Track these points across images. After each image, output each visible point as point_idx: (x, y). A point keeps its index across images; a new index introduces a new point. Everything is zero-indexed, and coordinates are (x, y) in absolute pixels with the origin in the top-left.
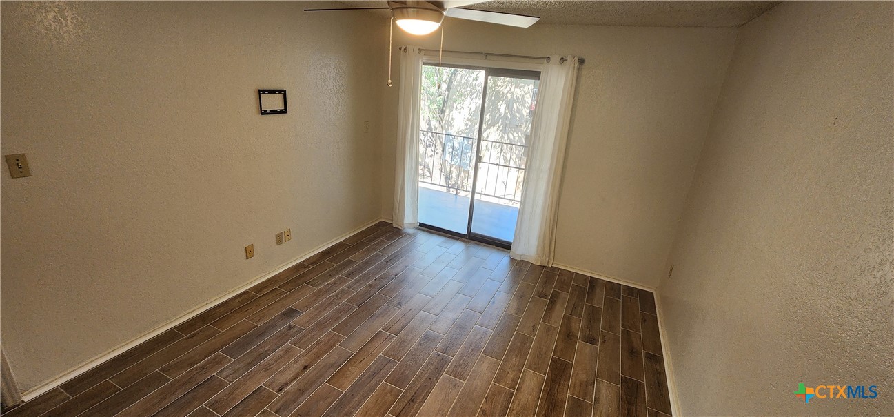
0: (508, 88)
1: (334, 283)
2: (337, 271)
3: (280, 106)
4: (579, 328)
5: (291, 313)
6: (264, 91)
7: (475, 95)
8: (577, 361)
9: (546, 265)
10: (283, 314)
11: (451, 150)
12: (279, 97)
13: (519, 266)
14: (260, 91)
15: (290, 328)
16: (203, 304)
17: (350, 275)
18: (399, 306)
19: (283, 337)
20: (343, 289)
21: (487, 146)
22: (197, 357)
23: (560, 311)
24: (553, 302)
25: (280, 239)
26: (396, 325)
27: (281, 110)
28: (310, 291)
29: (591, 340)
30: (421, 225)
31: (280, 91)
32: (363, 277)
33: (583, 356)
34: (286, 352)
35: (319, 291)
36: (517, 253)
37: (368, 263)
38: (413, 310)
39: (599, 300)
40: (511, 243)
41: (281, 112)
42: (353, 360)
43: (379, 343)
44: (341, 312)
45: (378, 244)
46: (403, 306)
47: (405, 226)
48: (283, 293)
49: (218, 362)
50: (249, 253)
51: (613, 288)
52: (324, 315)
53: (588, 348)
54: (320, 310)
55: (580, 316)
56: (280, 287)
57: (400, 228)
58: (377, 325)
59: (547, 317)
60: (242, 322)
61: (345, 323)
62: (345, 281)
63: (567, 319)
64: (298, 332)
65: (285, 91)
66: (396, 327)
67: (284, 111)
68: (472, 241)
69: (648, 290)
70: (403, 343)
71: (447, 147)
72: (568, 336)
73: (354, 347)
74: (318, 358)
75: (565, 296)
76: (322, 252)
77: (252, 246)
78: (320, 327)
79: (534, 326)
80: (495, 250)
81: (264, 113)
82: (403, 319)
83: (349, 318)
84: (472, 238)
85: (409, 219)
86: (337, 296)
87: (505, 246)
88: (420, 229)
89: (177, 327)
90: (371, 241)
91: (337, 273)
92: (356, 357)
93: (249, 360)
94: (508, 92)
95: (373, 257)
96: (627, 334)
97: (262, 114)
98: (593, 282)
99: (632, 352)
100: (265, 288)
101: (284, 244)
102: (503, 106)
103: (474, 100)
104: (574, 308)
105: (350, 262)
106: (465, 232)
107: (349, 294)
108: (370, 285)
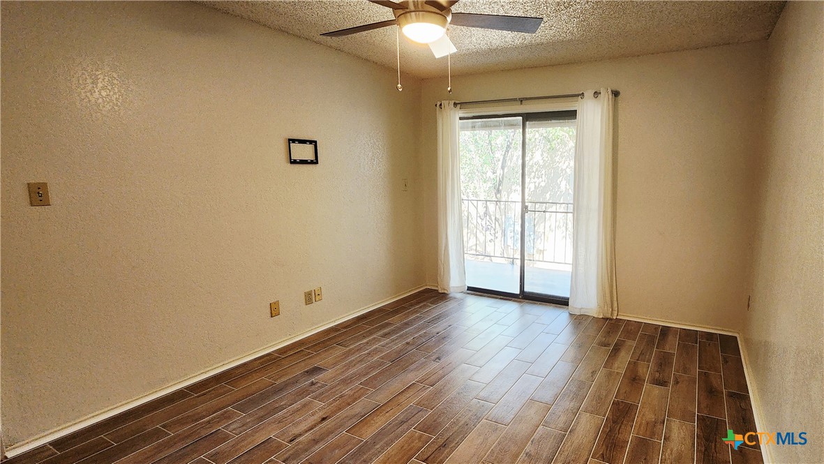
0: (567, 164)
1: (367, 343)
2: (371, 333)
3: (311, 157)
4: (647, 370)
5: (316, 370)
6: (294, 141)
7: (533, 174)
8: (643, 403)
9: (609, 316)
10: (307, 372)
11: (512, 234)
12: (310, 147)
13: (579, 320)
14: (289, 140)
15: (313, 384)
16: (219, 365)
17: (385, 335)
18: (437, 360)
19: (303, 393)
20: (376, 348)
21: (550, 227)
22: (204, 413)
23: (624, 358)
24: (617, 350)
25: (309, 298)
26: (433, 377)
27: (312, 161)
28: (340, 351)
29: (662, 383)
30: (470, 289)
31: (311, 142)
32: (401, 336)
33: (650, 399)
34: (304, 406)
35: (350, 350)
36: (575, 306)
37: (407, 324)
38: (453, 363)
39: (672, 346)
40: (568, 299)
41: (312, 162)
42: (378, 410)
43: (412, 393)
44: (372, 367)
45: (421, 307)
46: (442, 360)
47: (452, 290)
48: (309, 354)
49: (227, 416)
50: (274, 311)
51: (688, 336)
52: (351, 371)
53: (657, 390)
54: (349, 366)
55: (649, 361)
56: (308, 348)
57: (446, 292)
58: (411, 377)
59: (608, 364)
60: (261, 381)
61: (375, 377)
62: (380, 341)
63: (633, 366)
64: (321, 387)
65: (316, 142)
66: (433, 378)
67: (315, 162)
68: (527, 301)
69: (730, 334)
70: (438, 393)
71: (509, 233)
72: (634, 380)
73: (381, 398)
74: (340, 409)
75: (632, 344)
76: (358, 317)
77: (277, 303)
78: (345, 382)
79: (593, 373)
80: (551, 308)
81: (294, 162)
82: (441, 372)
83: (380, 373)
84: (525, 297)
85: (455, 282)
86: (369, 354)
87: (562, 302)
88: (468, 294)
89: (188, 388)
90: (412, 305)
91: (371, 334)
92: (383, 408)
93: (262, 413)
94: (567, 167)
95: (414, 319)
96: (704, 377)
97: (291, 163)
98: (665, 331)
99: (711, 392)
100: (290, 350)
101: (315, 304)
102: (564, 183)
103: (533, 180)
104: (642, 354)
105: (388, 325)
106: (517, 291)
107: (382, 352)
108: (408, 343)
